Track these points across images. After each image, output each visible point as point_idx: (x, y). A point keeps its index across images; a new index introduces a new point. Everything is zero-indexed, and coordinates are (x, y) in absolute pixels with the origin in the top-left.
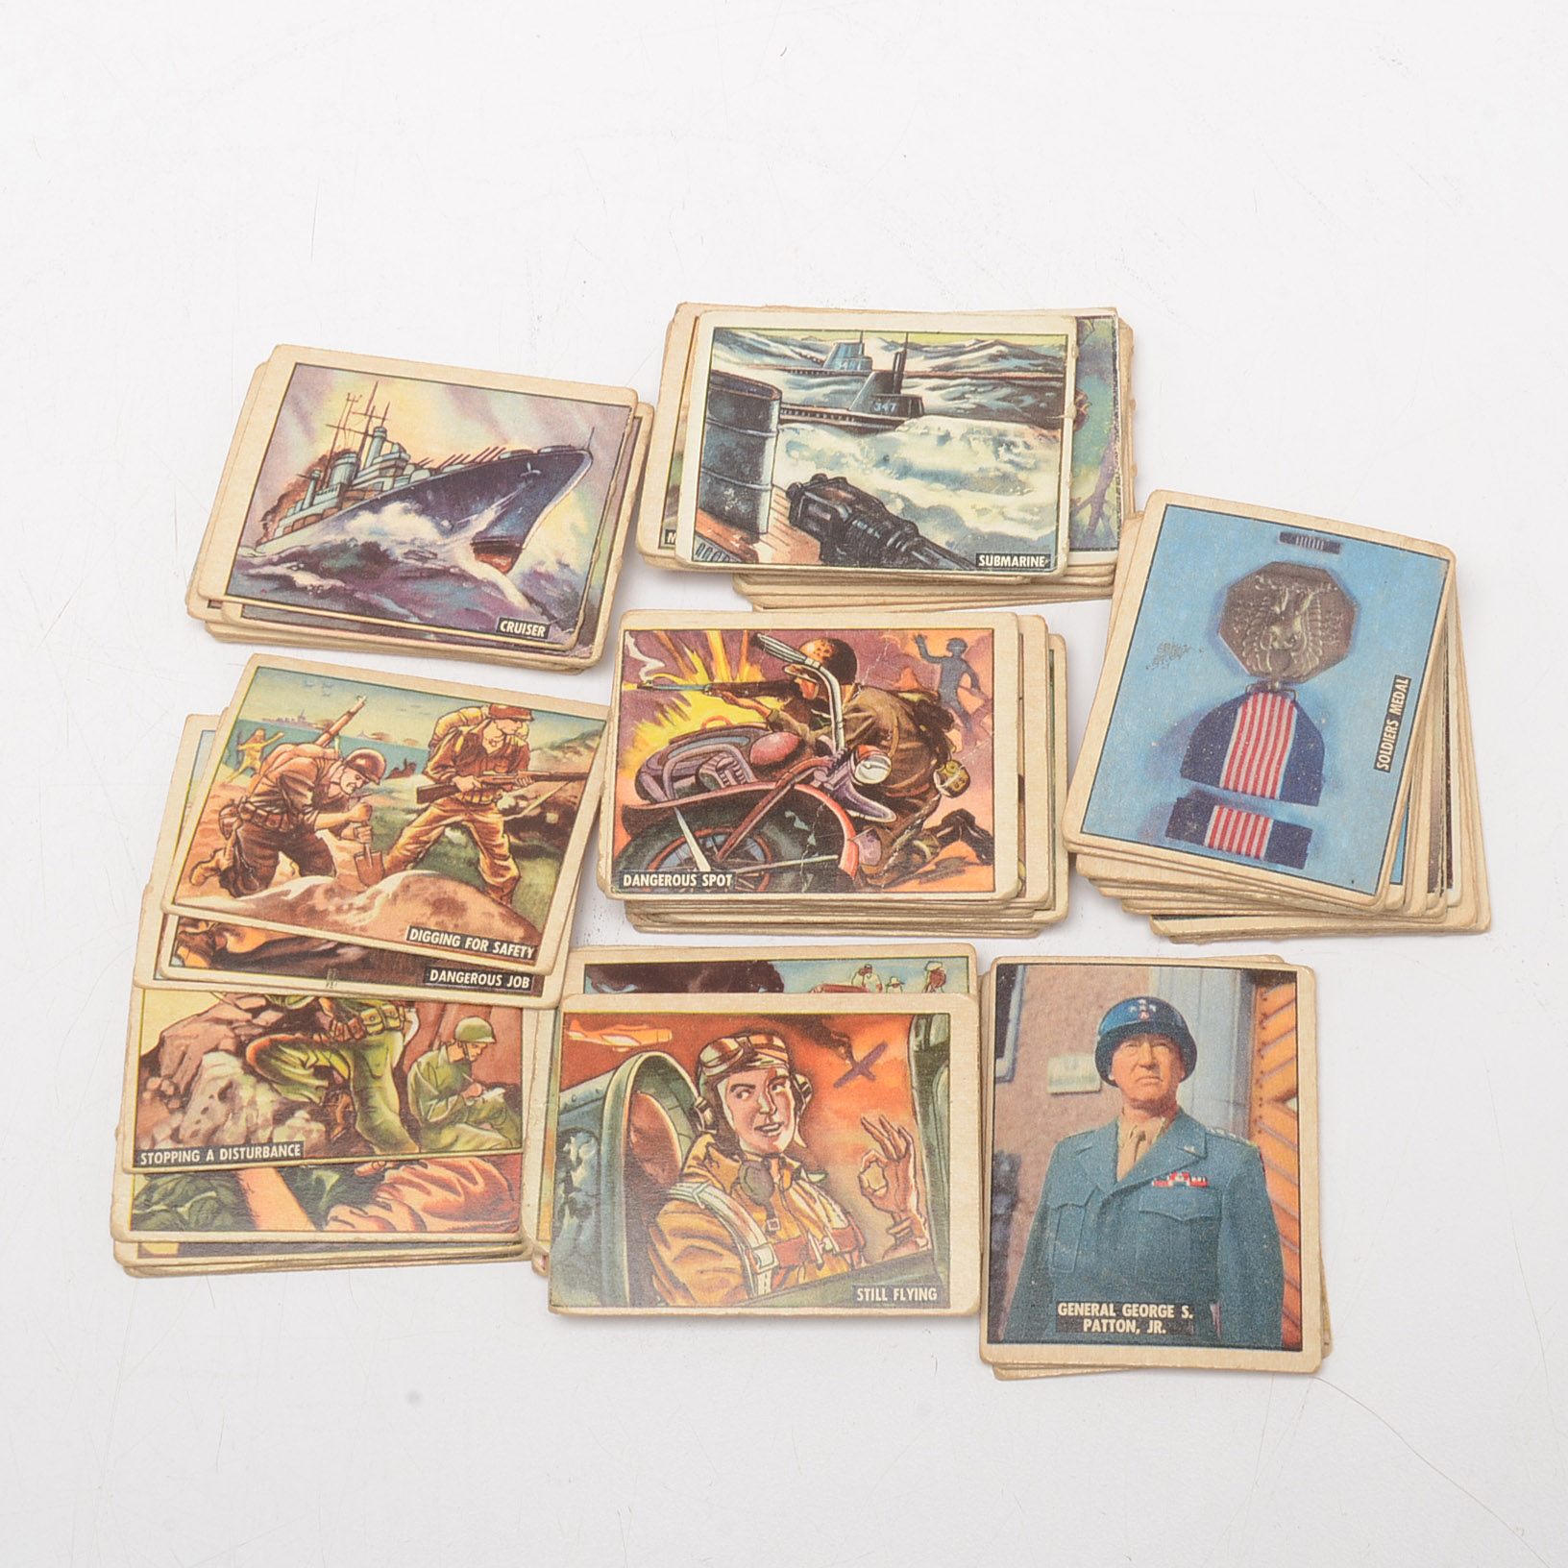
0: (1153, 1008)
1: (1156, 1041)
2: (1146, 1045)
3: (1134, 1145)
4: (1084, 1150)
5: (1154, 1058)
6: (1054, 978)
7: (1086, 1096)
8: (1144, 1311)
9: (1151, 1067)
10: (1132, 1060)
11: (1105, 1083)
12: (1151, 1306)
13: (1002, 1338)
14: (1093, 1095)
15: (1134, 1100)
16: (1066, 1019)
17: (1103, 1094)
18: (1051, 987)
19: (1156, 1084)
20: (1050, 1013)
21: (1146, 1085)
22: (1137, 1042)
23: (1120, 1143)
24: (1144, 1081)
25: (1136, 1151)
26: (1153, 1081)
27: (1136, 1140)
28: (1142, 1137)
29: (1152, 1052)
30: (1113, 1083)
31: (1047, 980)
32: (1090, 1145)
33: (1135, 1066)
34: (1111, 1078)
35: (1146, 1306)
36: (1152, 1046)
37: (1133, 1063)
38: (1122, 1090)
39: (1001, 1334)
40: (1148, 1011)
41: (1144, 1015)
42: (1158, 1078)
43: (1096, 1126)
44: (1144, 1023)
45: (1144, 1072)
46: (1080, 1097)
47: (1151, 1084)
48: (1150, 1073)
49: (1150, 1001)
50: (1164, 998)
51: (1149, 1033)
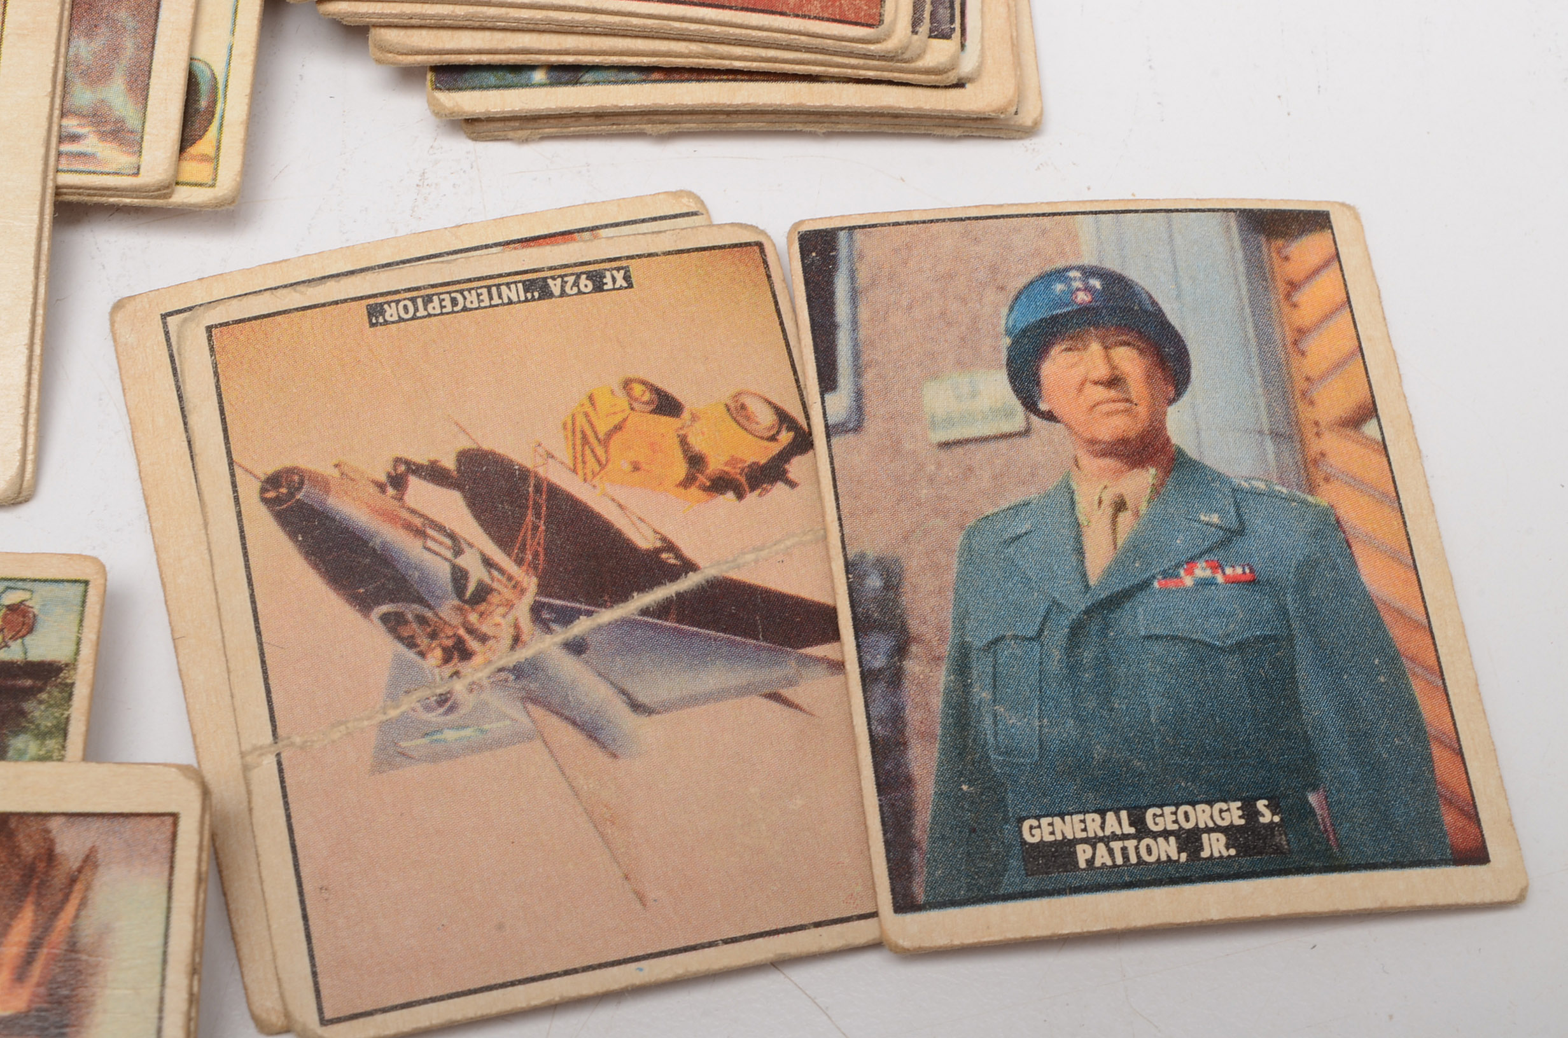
0: (1096, 283)
1: (1112, 340)
2: (1095, 347)
3: (1106, 520)
4: (1019, 537)
5: (1114, 368)
6: (908, 247)
7: (1003, 445)
8: (1187, 819)
9: (1114, 382)
10: (1077, 374)
11: (1035, 420)
12: (1199, 807)
13: (921, 898)
14: (1017, 441)
15: (1092, 442)
16: (943, 314)
17: (1034, 437)
18: (905, 263)
19: (1126, 411)
20: (910, 307)
21: (1109, 414)
22: (1077, 342)
23: (1082, 519)
24: (1105, 408)
25: (1114, 530)
26: (1121, 406)
27: (1110, 511)
28: (1120, 506)
29: (1108, 359)
30: (1050, 416)
31: (896, 251)
32: (1027, 526)
33: (1083, 384)
34: (1043, 406)
35: (1188, 808)
36: (1106, 348)
37: (1078, 379)
38: (1068, 427)
39: (919, 892)
40: (1088, 289)
41: (1082, 297)
42: (1127, 400)
43: (1032, 493)
44: (1084, 310)
45: (1101, 393)
46: (993, 445)
47: (1117, 412)
48: (1113, 393)
49: (1089, 272)
50: (1112, 264)
51: (1096, 326)
